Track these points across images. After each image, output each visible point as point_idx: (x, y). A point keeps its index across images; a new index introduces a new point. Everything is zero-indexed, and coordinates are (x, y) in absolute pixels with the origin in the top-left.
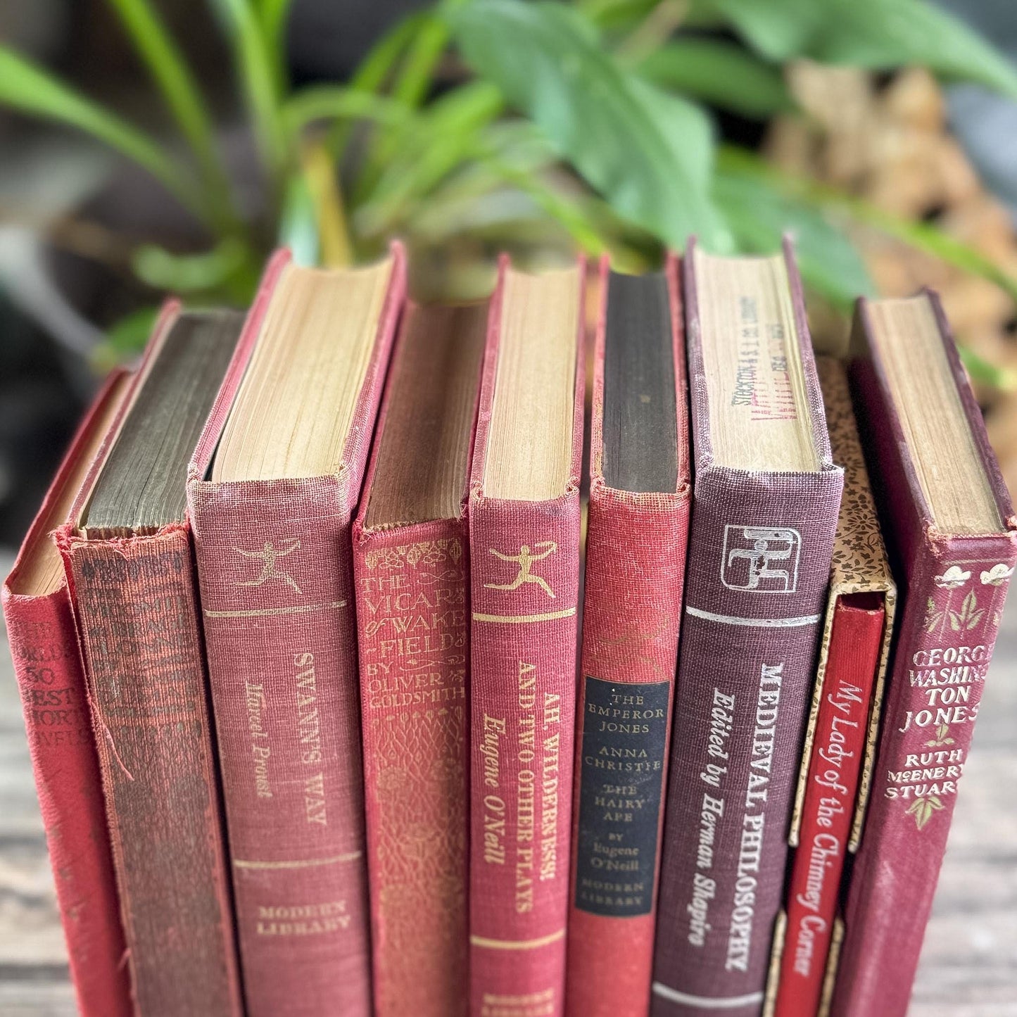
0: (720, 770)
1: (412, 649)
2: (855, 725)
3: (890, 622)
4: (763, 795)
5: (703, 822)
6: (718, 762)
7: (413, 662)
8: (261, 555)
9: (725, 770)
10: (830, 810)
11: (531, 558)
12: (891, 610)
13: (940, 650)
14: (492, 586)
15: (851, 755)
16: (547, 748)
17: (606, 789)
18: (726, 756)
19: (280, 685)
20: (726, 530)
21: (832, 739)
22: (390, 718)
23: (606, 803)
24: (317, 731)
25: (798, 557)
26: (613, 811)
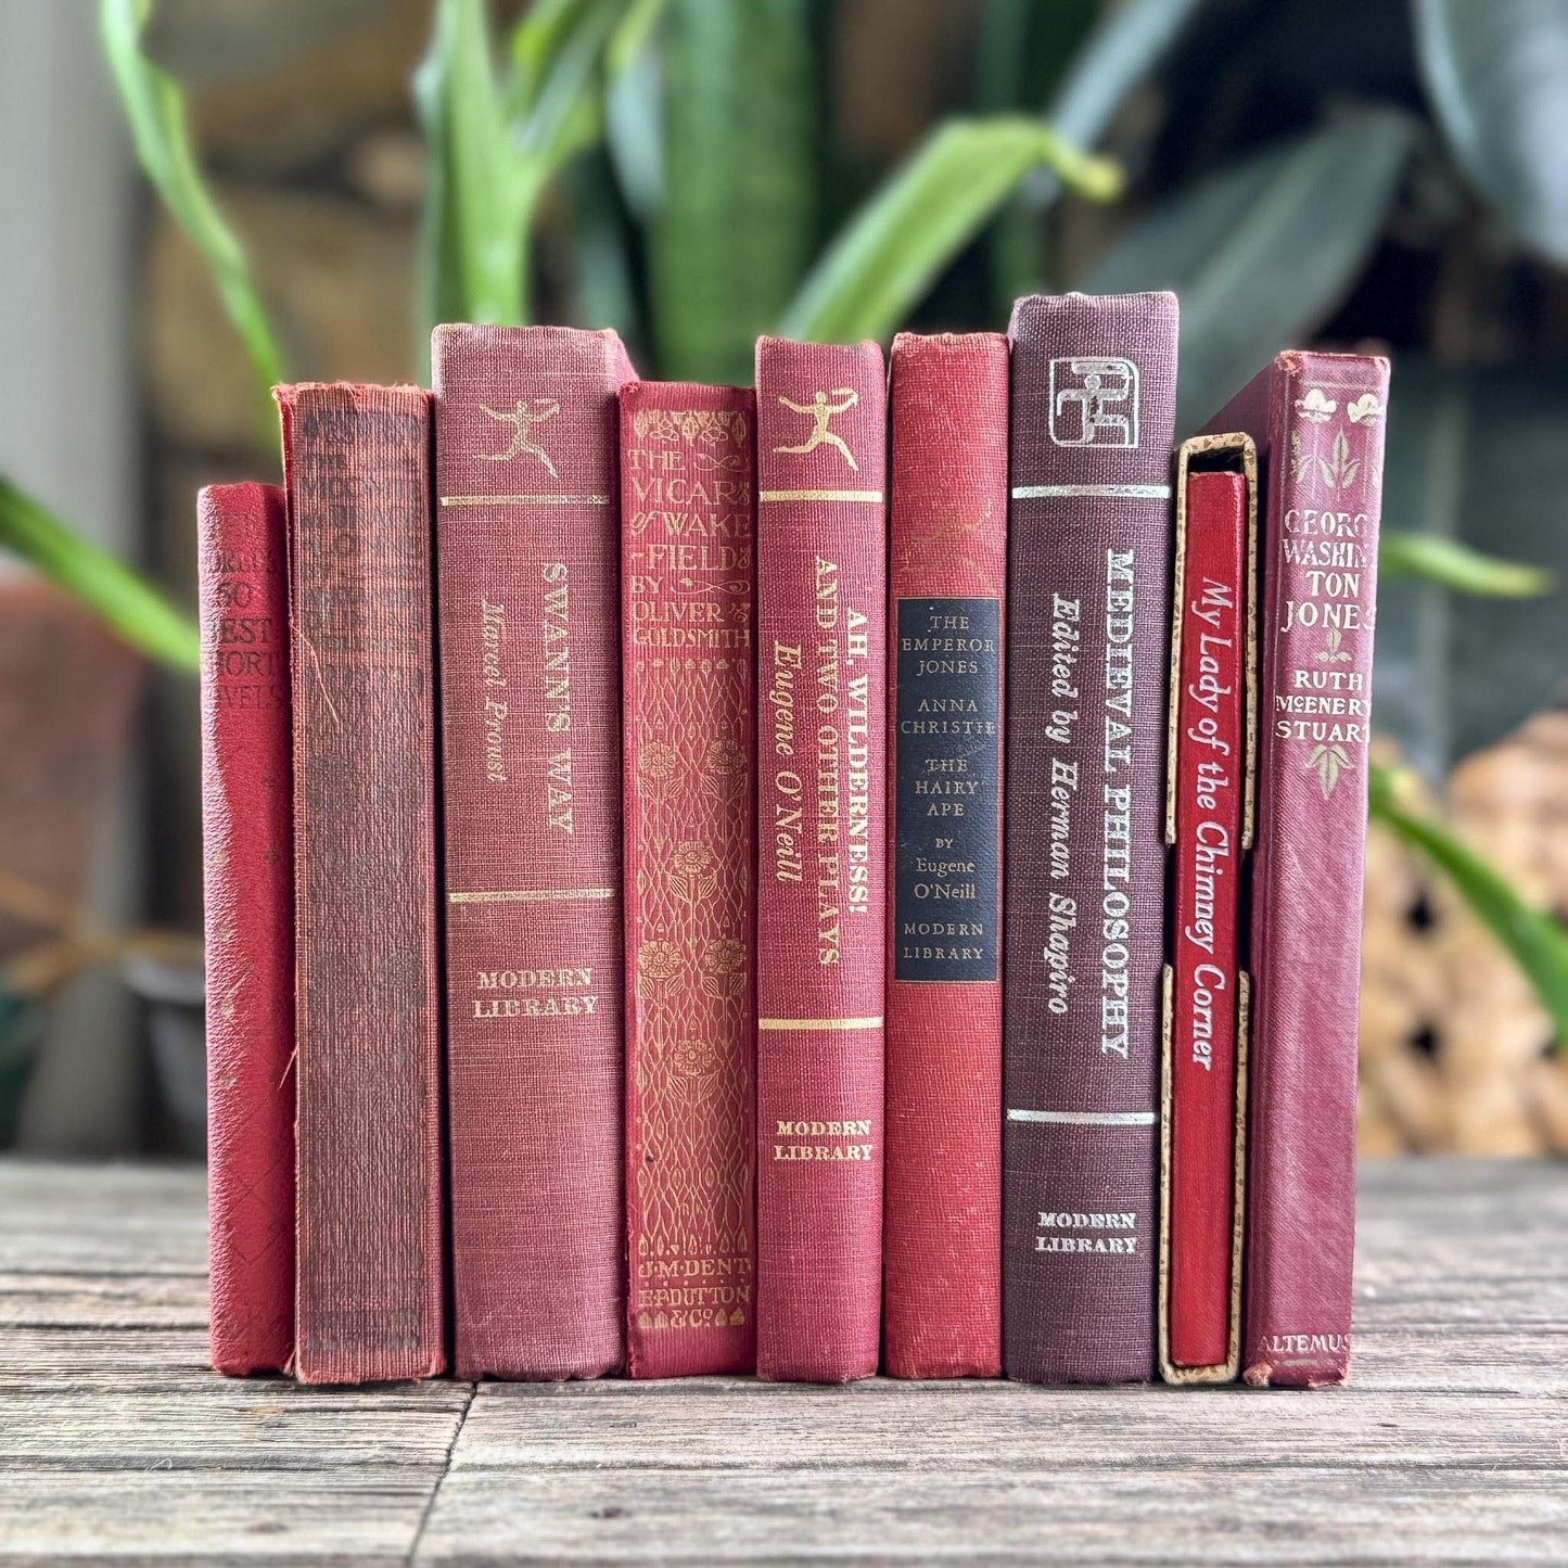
0: (1067, 716)
1: (687, 563)
2: (1228, 643)
3: (1253, 488)
4: (1125, 755)
5: (1054, 804)
6: (1066, 704)
7: (688, 582)
8: (512, 417)
9: (1075, 715)
10: (1211, 782)
11: (830, 410)
12: (1251, 470)
13: (1315, 513)
14: (784, 449)
15: (1228, 691)
16: (853, 695)
17: (928, 766)
18: (1075, 694)
19: (525, 610)
20: (1052, 367)
21: (1203, 668)
22: (658, 663)
23: (930, 789)
24: (566, 683)
25: (1136, 398)
26: (939, 799)
